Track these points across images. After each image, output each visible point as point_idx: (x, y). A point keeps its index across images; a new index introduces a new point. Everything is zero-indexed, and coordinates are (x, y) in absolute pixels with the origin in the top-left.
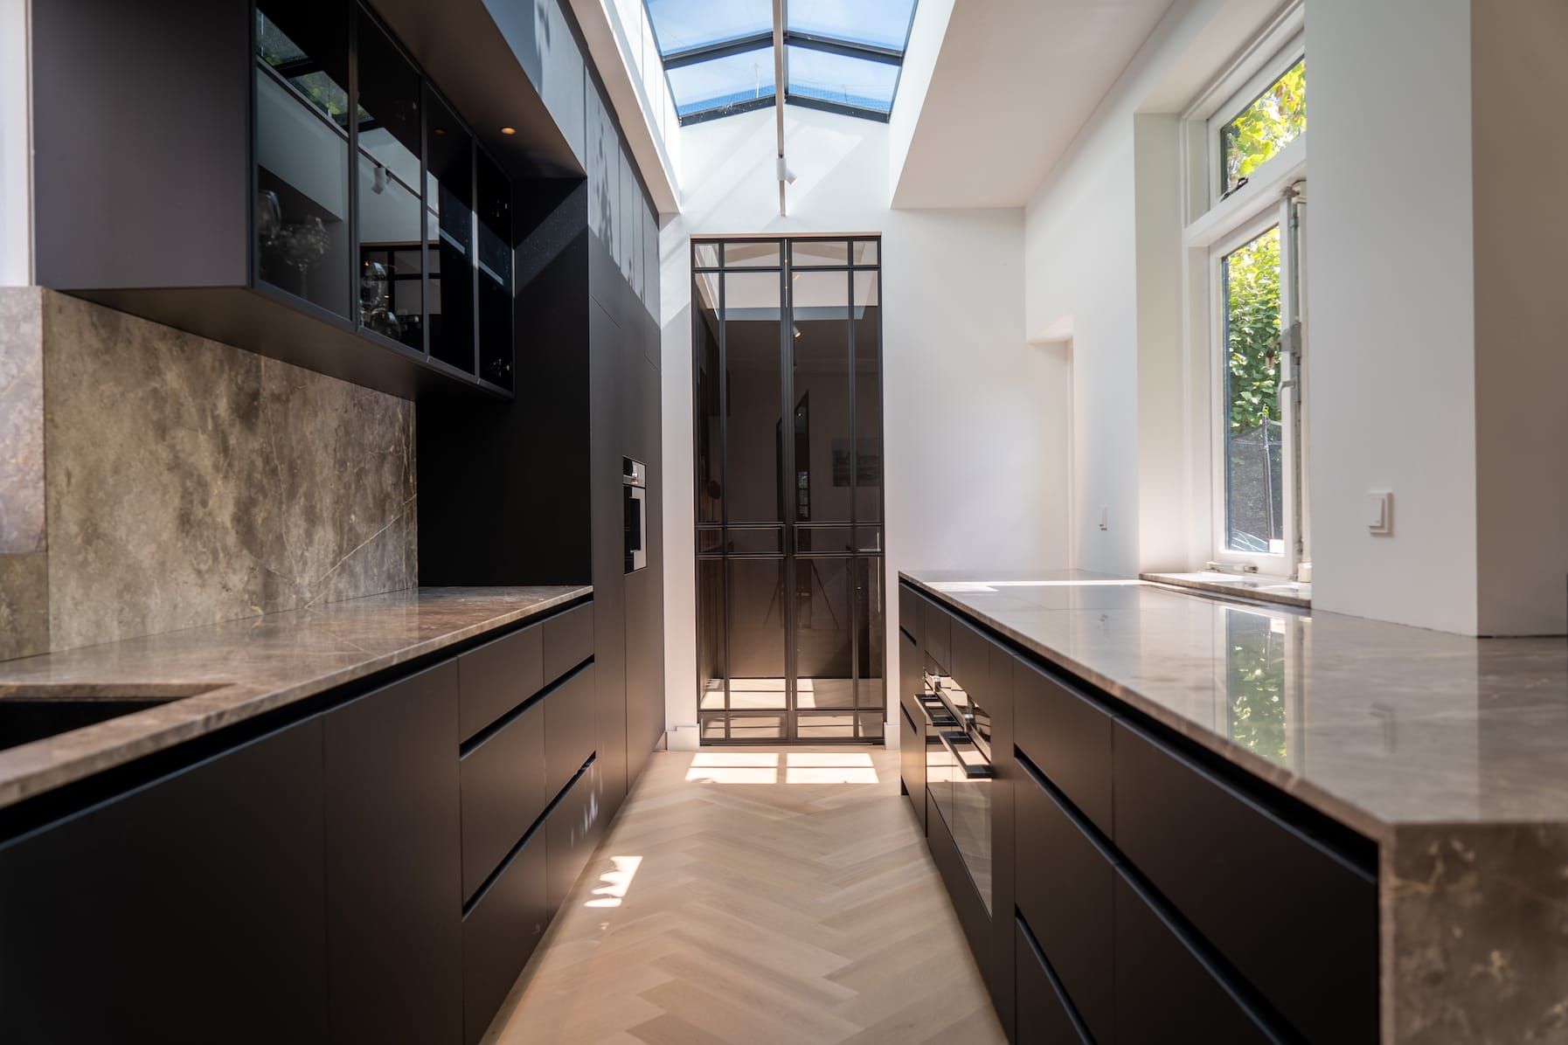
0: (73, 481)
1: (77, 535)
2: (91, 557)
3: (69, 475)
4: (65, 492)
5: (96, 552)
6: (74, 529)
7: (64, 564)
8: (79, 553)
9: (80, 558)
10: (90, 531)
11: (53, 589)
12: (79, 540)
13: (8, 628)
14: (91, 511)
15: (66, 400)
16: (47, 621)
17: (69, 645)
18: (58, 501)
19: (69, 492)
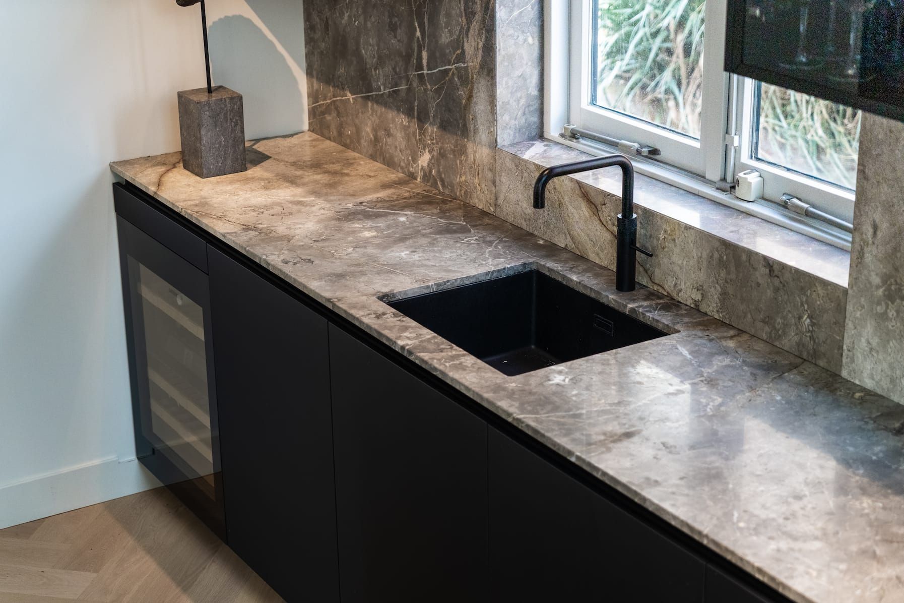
0: (879, 234)
1: (878, 287)
2: (892, 313)
3: (875, 228)
4: (870, 242)
5: (898, 312)
6: (876, 280)
7: (863, 307)
8: (879, 304)
9: (880, 309)
10: (893, 288)
11: (849, 324)
12: (880, 292)
13: (808, 334)
14: (896, 270)
15: (878, 155)
16: (841, 348)
17: (860, 381)
18: (862, 249)
19: (873, 243)
